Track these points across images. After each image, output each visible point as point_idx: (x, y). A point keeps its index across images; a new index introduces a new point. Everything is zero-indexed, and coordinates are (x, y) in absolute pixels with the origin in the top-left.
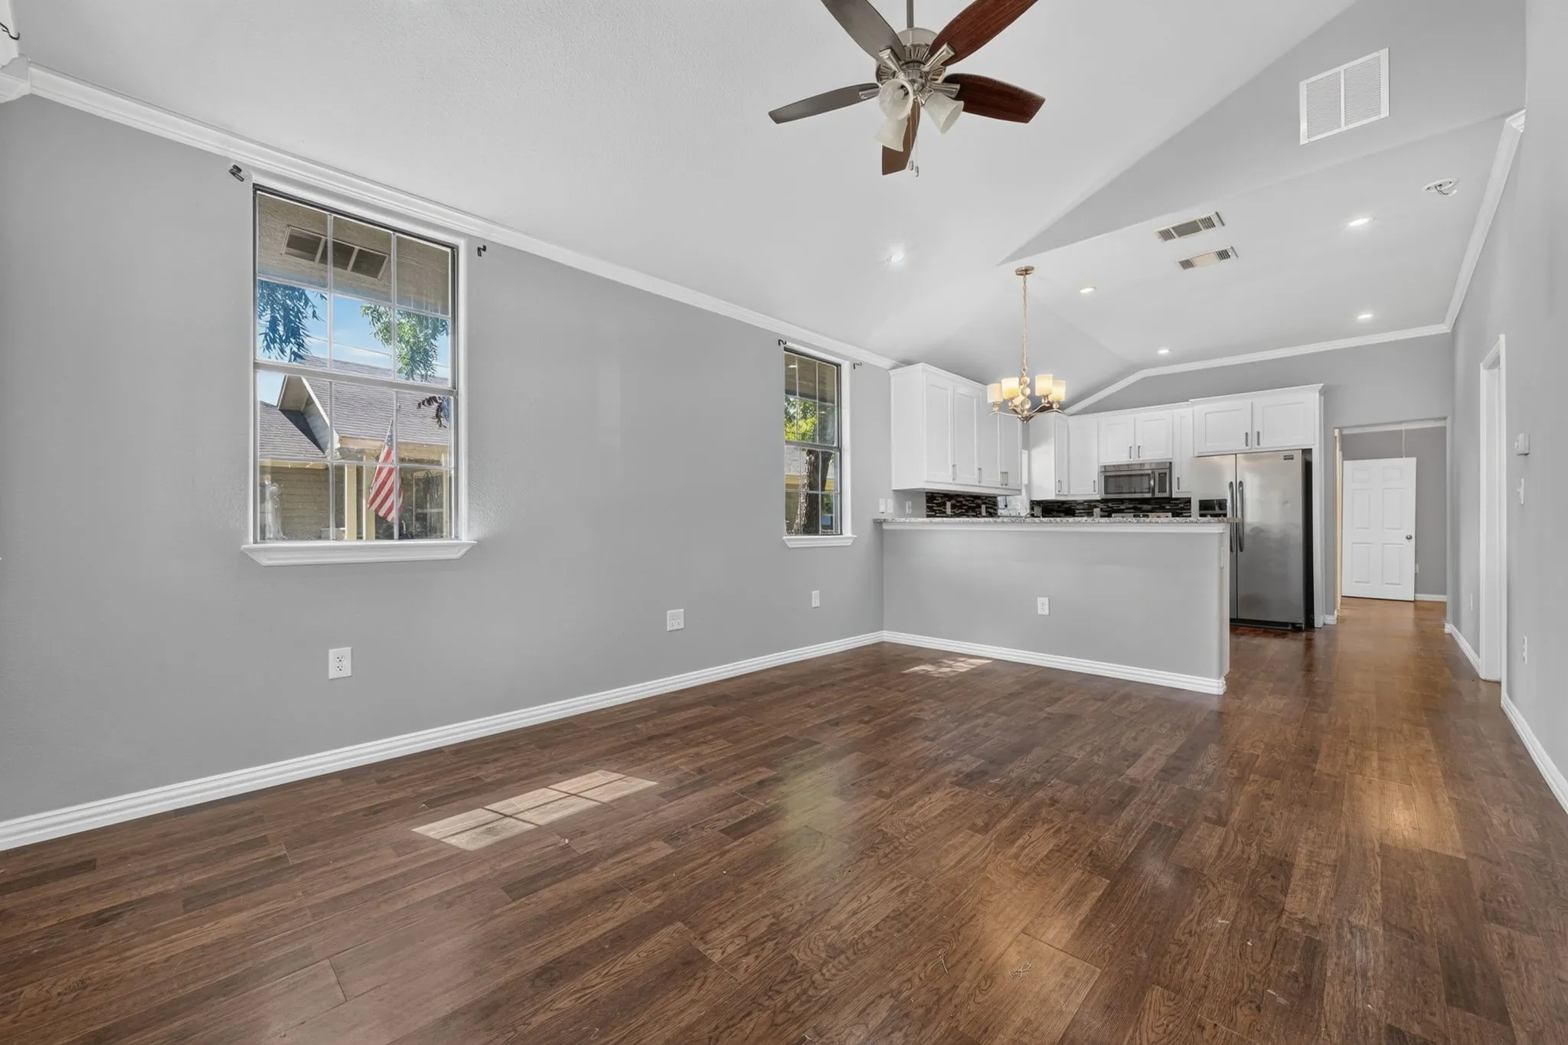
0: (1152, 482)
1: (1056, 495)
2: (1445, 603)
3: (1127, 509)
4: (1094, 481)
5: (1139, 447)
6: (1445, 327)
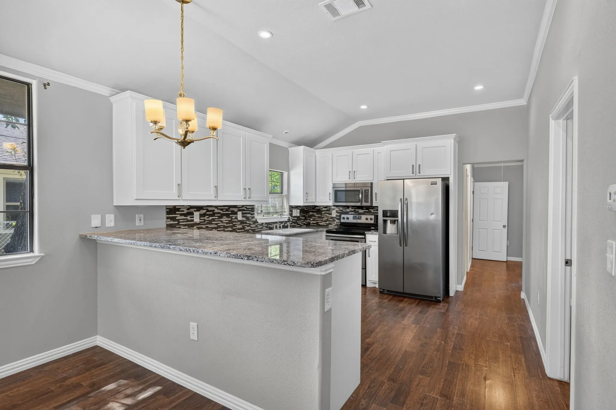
1: (304, 202)
2: (521, 262)
4: (330, 193)
5: (355, 171)
6: (524, 101)
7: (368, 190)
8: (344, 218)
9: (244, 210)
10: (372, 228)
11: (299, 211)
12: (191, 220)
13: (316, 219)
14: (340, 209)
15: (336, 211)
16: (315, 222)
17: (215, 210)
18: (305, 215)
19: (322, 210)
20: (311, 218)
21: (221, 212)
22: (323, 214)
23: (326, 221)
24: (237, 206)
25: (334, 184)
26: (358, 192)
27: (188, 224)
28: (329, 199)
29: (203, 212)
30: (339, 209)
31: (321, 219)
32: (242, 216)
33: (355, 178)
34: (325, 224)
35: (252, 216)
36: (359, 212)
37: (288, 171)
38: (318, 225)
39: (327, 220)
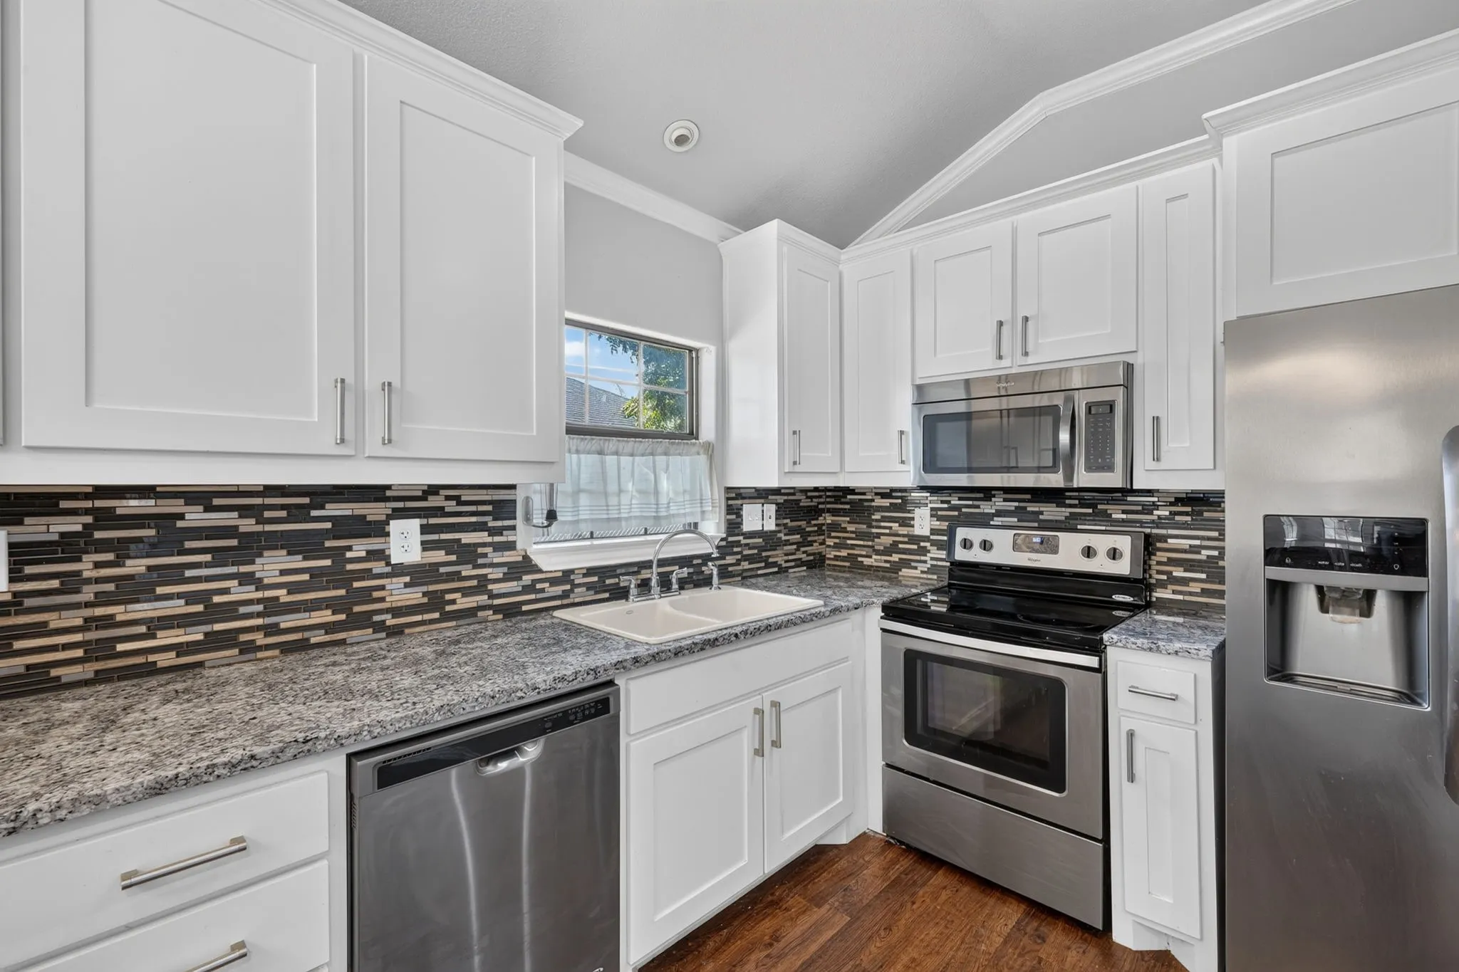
0: (1064, 437)
3: (999, 513)
4: (902, 433)
5: (1026, 319)
7: (1111, 405)
8: (967, 544)
9: (440, 511)
10: (1118, 598)
11: (771, 509)
14: (948, 502)
15: (932, 509)
16: (844, 553)
17: (181, 517)
18: (803, 523)
19: (873, 504)
20: (830, 537)
21: (248, 525)
22: (874, 524)
23: (888, 551)
24: (389, 487)
25: (920, 389)
26: (1048, 421)
28: (898, 460)
30: (942, 502)
31: (870, 543)
32: (423, 543)
33: (1026, 354)
34: (886, 561)
35: (497, 539)
36: (1041, 517)
38: (856, 568)
39: (893, 548)
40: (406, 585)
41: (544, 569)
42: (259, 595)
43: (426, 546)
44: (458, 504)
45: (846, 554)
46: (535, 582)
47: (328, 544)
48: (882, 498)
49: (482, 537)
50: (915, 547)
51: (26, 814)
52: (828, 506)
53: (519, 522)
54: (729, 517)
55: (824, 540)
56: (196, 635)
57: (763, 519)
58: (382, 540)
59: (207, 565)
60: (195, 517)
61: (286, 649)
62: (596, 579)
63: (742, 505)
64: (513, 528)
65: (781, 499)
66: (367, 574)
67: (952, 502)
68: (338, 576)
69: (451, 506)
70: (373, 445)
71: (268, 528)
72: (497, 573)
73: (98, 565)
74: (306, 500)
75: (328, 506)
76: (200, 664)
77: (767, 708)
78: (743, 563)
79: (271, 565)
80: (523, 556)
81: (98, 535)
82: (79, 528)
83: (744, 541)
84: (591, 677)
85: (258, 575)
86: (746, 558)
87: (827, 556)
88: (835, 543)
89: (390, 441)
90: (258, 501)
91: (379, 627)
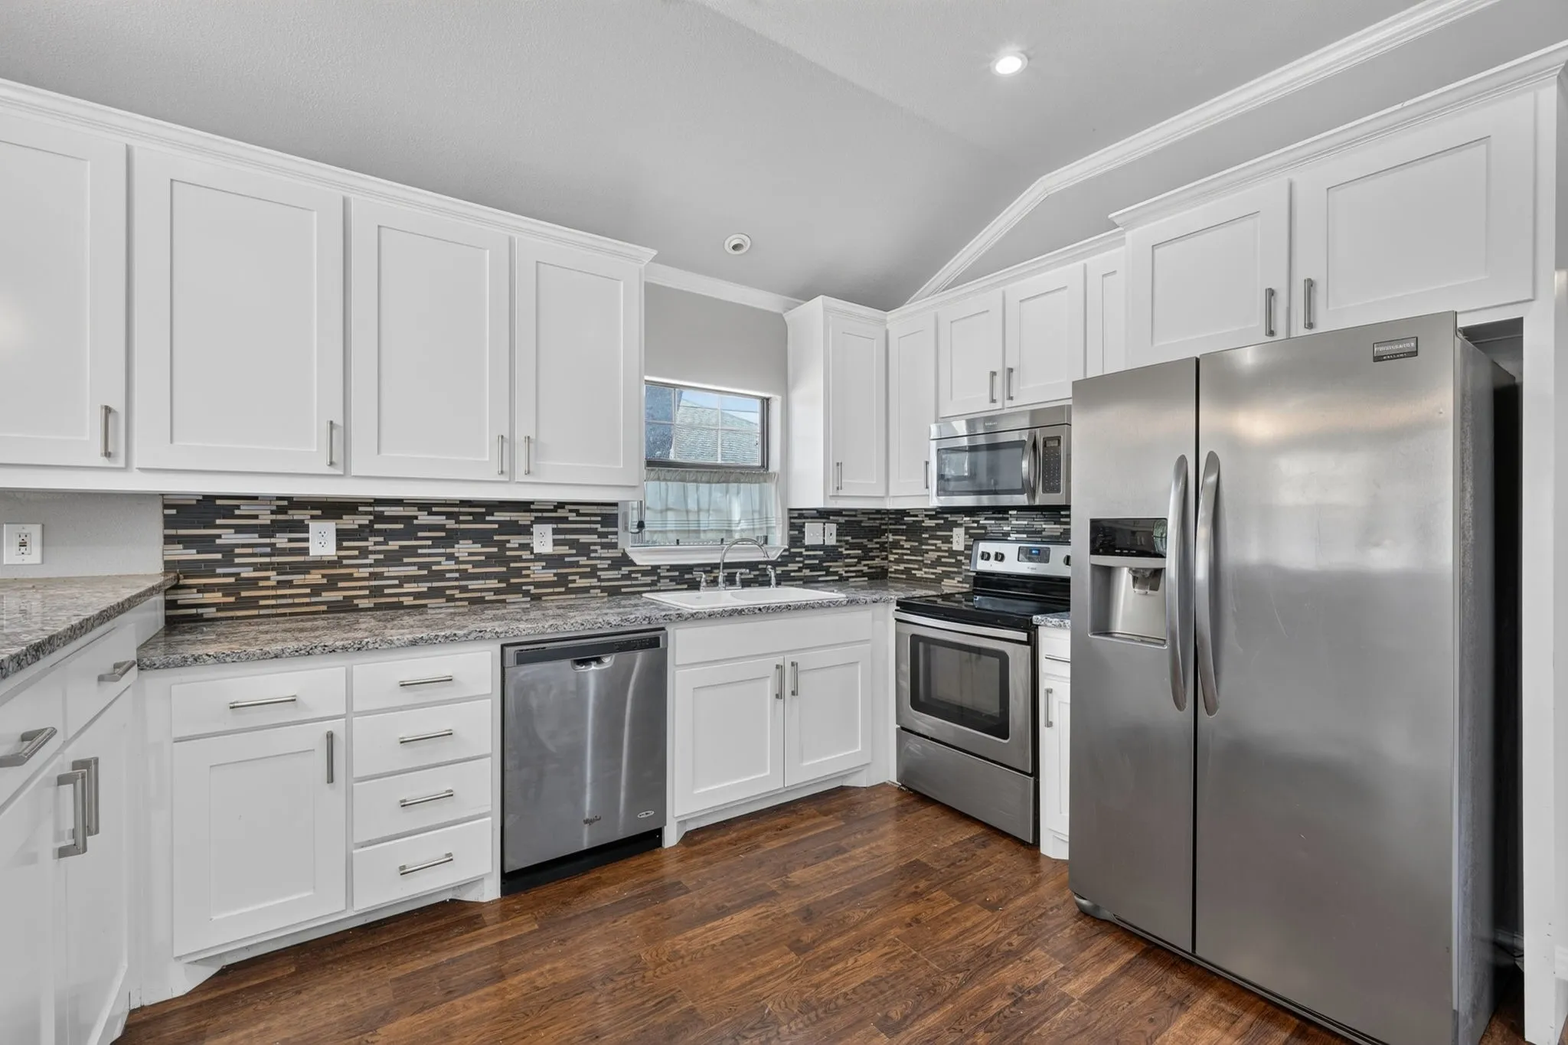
9: (565, 520)
12: (291, 549)
13: (905, 557)
16: (901, 567)
17: (416, 518)
18: (865, 541)
21: (451, 524)
22: (924, 541)
24: (532, 503)
27: (278, 563)
29: (357, 522)
31: (920, 558)
32: (554, 540)
33: (1011, 398)
34: (933, 573)
35: (604, 540)
37: (785, 391)
39: (937, 562)
40: (544, 568)
41: (638, 563)
42: (457, 567)
43: (556, 543)
44: (577, 516)
45: (903, 568)
46: (631, 572)
47: (496, 538)
48: (930, 519)
49: (594, 538)
50: (953, 561)
51: (364, 643)
52: (891, 527)
53: (620, 529)
54: (792, 532)
55: (887, 556)
56: (423, 587)
57: (824, 536)
58: (528, 537)
59: (429, 547)
60: (424, 518)
61: (472, 601)
62: (677, 574)
63: (804, 523)
64: (616, 533)
65: (842, 520)
66: (519, 559)
67: (981, 522)
68: (500, 559)
69: (572, 517)
70: (520, 476)
71: (462, 526)
72: (605, 564)
73: (376, 544)
74: (483, 510)
75: (495, 514)
76: (425, 606)
77: (788, 666)
78: (804, 571)
79: (464, 549)
80: (622, 554)
81: (376, 526)
82: (367, 522)
83: (805, 553)
84: (646, 622)
85: (456, 555)
86: (807, 567)
87: (890, 570)
88: (895, 559)
89: (529, 472)
90: (456, 509)
91: (526, 593)
